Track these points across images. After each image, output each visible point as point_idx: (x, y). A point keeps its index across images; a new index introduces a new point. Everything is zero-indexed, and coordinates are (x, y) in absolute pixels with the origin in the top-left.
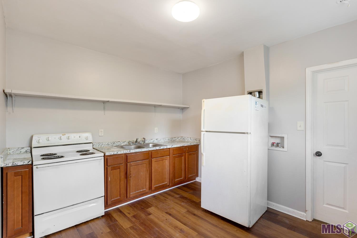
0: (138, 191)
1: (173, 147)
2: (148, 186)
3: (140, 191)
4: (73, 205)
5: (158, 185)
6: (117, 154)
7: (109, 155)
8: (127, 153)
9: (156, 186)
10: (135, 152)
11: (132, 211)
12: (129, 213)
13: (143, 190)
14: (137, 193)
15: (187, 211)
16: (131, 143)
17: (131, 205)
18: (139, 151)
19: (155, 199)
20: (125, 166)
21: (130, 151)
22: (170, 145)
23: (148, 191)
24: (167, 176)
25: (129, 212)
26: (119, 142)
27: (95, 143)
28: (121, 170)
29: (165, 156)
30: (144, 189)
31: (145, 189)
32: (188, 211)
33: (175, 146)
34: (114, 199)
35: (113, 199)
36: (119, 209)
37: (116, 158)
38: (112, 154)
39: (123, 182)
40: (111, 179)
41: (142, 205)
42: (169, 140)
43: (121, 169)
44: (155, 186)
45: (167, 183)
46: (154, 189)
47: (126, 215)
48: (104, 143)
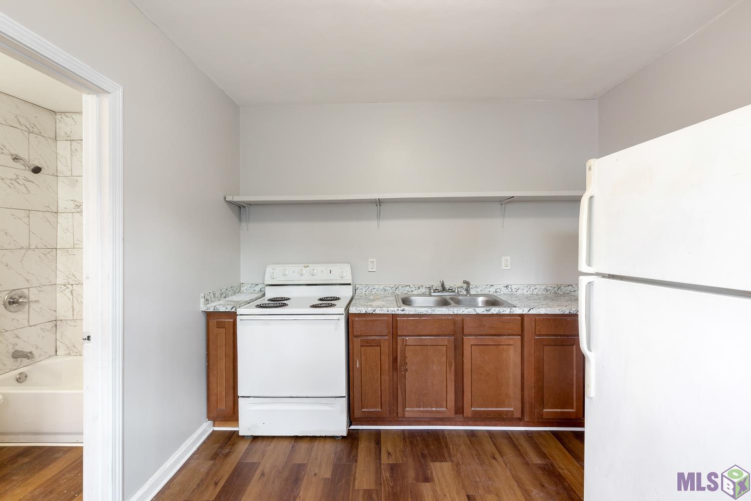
0: (426, 409)
1: (532, 312)
2: (451, 403)
3: (429, 409)
4: (291, 397)
5: (484, 409)
6: (374, 313)
7: (357, 312)
8: (397, 313)
9: (479, 409)
10: (416, 313)
11: (398, 452)
12: (389, 454)
13: (438, 409)
14: (423, 412)
16: (432, 291)
17: (407, 435)
18: (425, 313)
19: (468, 442)
20: (394, 343)
21: (404, 310)
22: (525, 307)
23: (451, 413)
24: (513, 390)
25: (391, 450)
26: (407, 286)
27: (359, 286)
28: (382, 349)
29: (505, 335)
30: (441, 407)
31: (444, 409)
33: (543, 311)
34: (368, 410)
35: (367, 408)
36: (380, 435)
37: (372, 321)
39: (388, 378)
40: (361, 364)
41: (427, 446)
42: (547, 290)
43: (382, 347)
44: (473, 409)
45: (512, 409)
46: (470, 415)
47: (380, 455)
48: (376, 287)
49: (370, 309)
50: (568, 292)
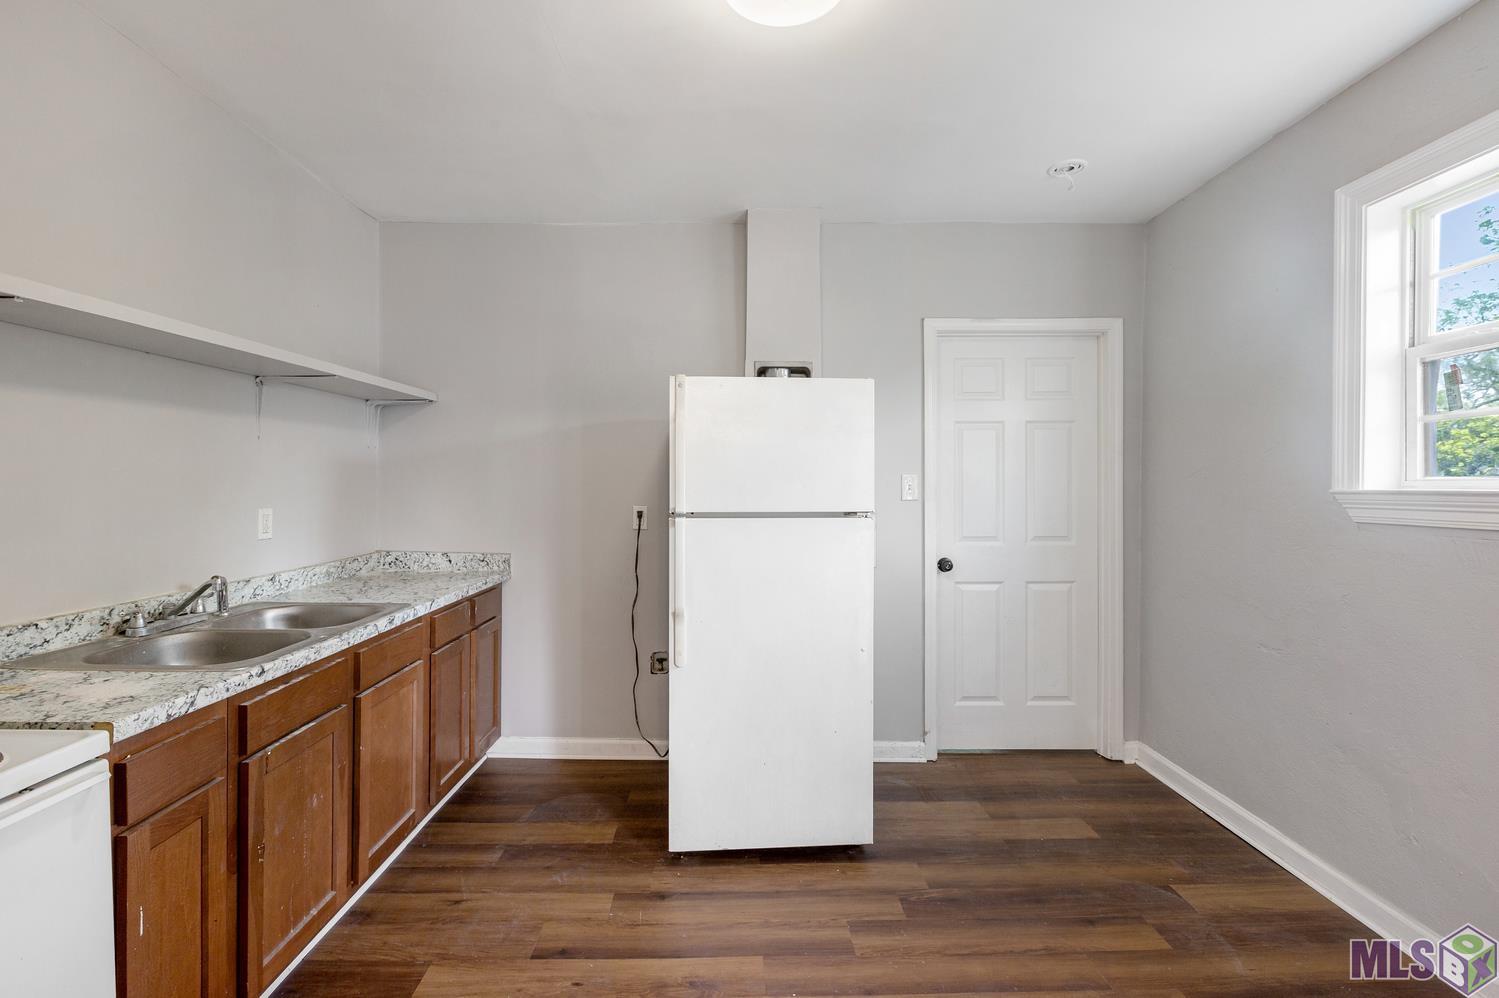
0: (300, 926)
1: (434, 607)
2: (342, 870)
3: (305, 920)
5: (382, 842)
6: (191, 710)
7: (139, 731)
8: (249, 687)
9: (376, 848)
15: (614, 899)
16: (142, 623)
18: (304, 663)
20: (231, 785)
21: (263, 672)
23: (342, 895)
24: (413, 773)
28: (209, 824)
29: (406, 666)
30: (325, 893)
31: (329, 896)
32: (619, 896)
33: (442, 602)
38: (157, 723)
43: (210, 817)
44: (370, 855)
45: (413, 810)
46: (366, 873)
49: (180, 701)
50: (354, 572)
